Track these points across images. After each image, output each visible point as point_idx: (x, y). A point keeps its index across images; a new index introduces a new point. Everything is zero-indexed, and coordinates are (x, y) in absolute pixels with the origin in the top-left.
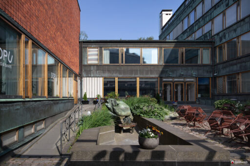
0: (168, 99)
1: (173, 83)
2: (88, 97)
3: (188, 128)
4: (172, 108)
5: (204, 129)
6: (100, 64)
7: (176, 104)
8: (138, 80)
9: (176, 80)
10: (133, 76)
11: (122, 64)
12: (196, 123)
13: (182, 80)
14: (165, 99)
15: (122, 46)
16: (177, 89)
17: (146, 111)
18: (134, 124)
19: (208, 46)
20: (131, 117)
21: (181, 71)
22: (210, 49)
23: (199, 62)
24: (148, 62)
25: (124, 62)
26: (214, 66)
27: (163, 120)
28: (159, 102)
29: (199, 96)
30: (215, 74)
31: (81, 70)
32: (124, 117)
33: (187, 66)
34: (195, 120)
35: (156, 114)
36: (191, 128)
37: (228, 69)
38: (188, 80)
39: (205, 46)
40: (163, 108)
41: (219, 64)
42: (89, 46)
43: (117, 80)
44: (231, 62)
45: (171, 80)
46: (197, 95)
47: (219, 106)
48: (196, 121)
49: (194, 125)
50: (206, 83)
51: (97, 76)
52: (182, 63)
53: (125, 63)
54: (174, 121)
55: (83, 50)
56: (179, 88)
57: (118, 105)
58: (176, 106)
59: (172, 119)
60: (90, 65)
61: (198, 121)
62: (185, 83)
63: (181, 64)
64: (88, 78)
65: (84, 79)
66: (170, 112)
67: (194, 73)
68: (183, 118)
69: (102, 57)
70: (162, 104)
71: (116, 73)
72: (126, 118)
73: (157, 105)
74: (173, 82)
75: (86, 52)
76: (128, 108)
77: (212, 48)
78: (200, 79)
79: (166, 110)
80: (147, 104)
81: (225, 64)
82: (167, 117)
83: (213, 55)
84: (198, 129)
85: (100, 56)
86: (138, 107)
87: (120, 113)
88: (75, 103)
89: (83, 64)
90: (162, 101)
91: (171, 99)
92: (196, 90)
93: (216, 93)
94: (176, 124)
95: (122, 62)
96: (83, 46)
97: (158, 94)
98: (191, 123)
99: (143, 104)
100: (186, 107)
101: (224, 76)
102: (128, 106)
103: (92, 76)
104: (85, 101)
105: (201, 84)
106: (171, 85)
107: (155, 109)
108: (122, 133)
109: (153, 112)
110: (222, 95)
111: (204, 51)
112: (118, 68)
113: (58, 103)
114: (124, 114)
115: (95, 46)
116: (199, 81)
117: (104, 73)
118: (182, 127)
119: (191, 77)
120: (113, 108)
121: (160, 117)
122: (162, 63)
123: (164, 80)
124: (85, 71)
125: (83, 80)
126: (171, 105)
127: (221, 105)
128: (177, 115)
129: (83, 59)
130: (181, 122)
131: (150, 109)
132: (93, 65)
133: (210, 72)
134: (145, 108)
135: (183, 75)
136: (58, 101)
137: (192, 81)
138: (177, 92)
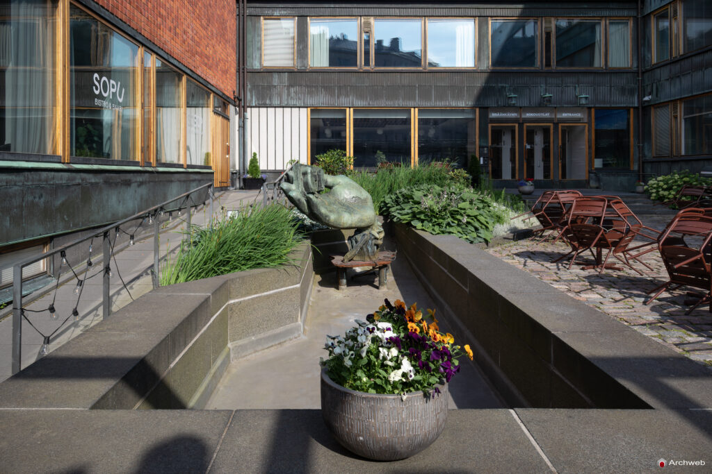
0: (507, 175)
1: (521, 125)
2: (262, 167)
3: (576, 270)
4: (518, 200)
5: (633, 273)
6: (298, 66)
7: (528, 187)
8: (415, 116)
9: (529, 115)
10: (400, 103)
11: (367, 68)
12: (605, 251)
13: (547, 115)
14: (497, 173)
15: (366, 11)
16: (531, 141)
17: (432, 211)
18: (387, 256)
19: (626, 13)
20: (378, 232)
21: (543, 90)
22: (631, 23)
23: (599, 62)
24: (444, 63)
25: (372, 62)
26: (643, 73)
27: (486, 242)
28: (475, 183)
29: (598, 163)
30: (646, 98)
31: (242, 86)
32: (352, 232)
33: (562, 73)
34: (603, 244)
35: (465, 220)
36: (586, 273)
37: (686, 81)
38: (565, 115)
39: (615, 13)
40: (488, 199)
41: (659, 66)
42: (267, 12)
43: (350, 116)
44: (697, 59)
45: (514, 115)
46: (591, 163)
47: (662, 192)
48: (607, 246)
49: (597, 262)
50: (618, 125)
51: (292, 102)
52: (548, 64)
53: (377, 64)
54: (526, 245)
55: (249, 23)
56: (539, 139)
57: (330, 187)
58: (529, 193)
59: (520, 235)
60: (271, 72)
61: (615, 244)
62: (556, 125)
63: (545, 69)
64: (263, 110)
65: (252, 113)
66: (512, 214)
67: (584, 95)
68: (556, 233)
69: (306, 47)
70: (487, 189)
71: (347, 95)
72: (359, 237)
73: (469, 193)
74: (521, 122)
75: (257, 30)
76: (365, 201)
77: (636, 19)
78: (602, 113)
79: (498, 207)
80: (438, 188)
81: (678, 66)
82: (502, 230)
83: (640, 41)
84: (615, 274)
85: (299, 43)
86: (408, 198)
87: (333, 218)
88: (217, 184)
89: (248, 66)
90: (486, 179)
91: (513, 175)
92: (590, 147)
93: (649, 155)
94: (531, 255)
95: (367, 63)
96: (248, 12)
97: (474, 158)
98: (587, 254)
99: (425, 186)
100: (565, 197)
101: (675, 101)
102: (365, 194)
103: (276, 102)
104: (252, 180)
105: (605, 127)
106: (513, 132)
107: (462, 205)
108: (344, 287)
109: (453, 214)
110: (670, 162)
111: (612, 29)
112: (353, 79)
113: (128, 184)
114: (347, 219)
115: (283, 12)
116: (596, 118)
117: (311, 93)
118: (553, 266)
119: (575, 106)
120: (309, 201)
121: (476, 229)
122: (487, 64)
123: (494, 115)
124: (254, 87)
125: (248, 114)
126: (515, 191)
127: (669, 189)
128: (534, 222)
129: (249, 51)
130: (550, 248)
131: (444, 202)
132: (280, 71)
133: (631, 92)
134: (429, 202)
135: (549, 100)
136: (129, 176)
137: (578, 120)
138: (531, 153)
